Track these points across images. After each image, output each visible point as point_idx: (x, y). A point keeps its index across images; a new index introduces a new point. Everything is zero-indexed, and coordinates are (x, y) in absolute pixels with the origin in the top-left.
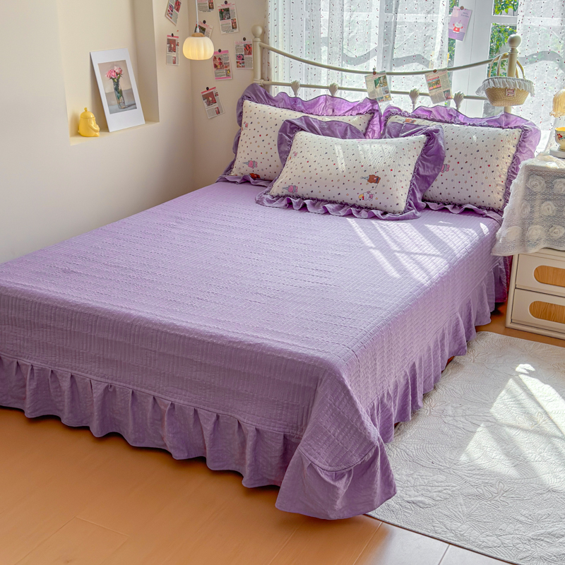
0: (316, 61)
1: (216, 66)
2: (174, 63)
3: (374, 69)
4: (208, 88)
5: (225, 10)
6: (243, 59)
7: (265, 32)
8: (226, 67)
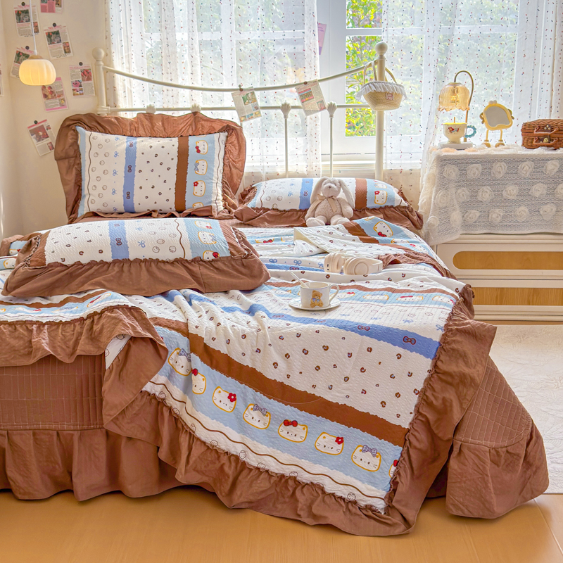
0: (173, 82)
1: (45, 96)
3: (240, 86)
4: (36, 122)
5: (54, 33)
6: (81, 86)
7: (108, 55)
8: (59, 96)
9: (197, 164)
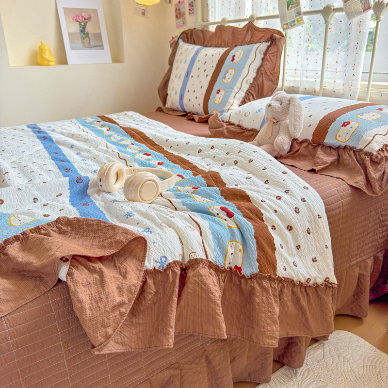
2: (143, 14)
9: (227, 72)
